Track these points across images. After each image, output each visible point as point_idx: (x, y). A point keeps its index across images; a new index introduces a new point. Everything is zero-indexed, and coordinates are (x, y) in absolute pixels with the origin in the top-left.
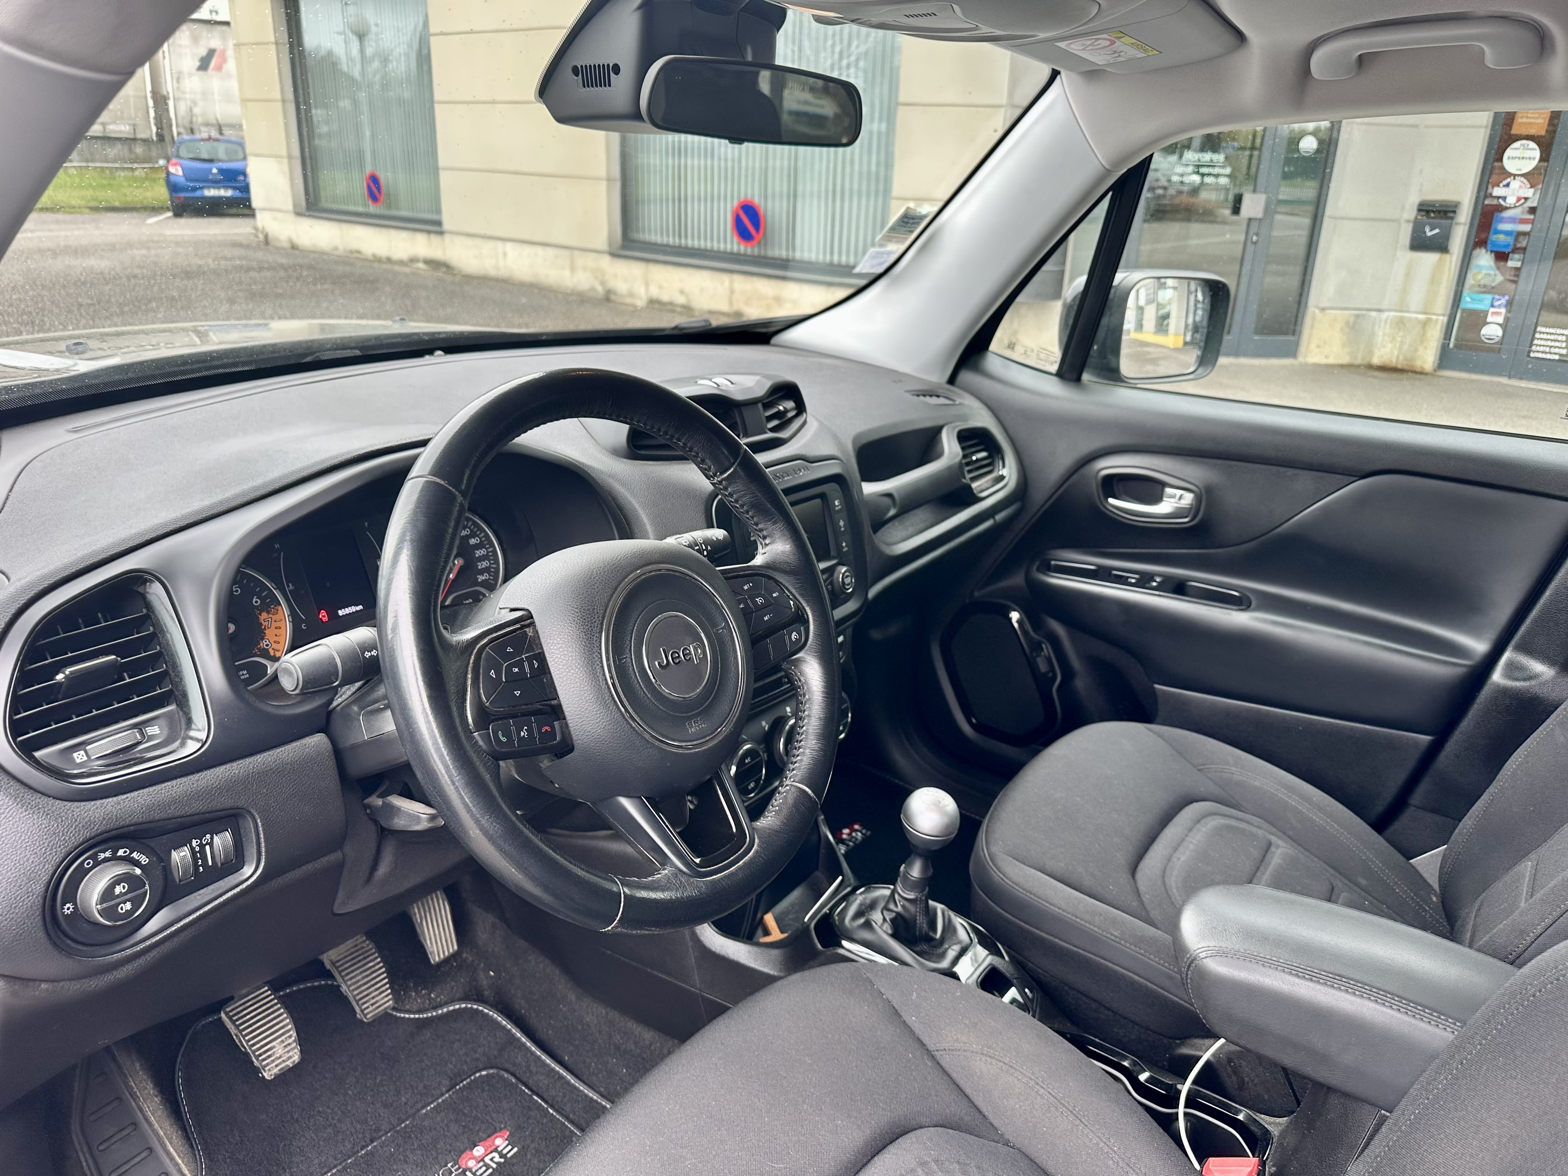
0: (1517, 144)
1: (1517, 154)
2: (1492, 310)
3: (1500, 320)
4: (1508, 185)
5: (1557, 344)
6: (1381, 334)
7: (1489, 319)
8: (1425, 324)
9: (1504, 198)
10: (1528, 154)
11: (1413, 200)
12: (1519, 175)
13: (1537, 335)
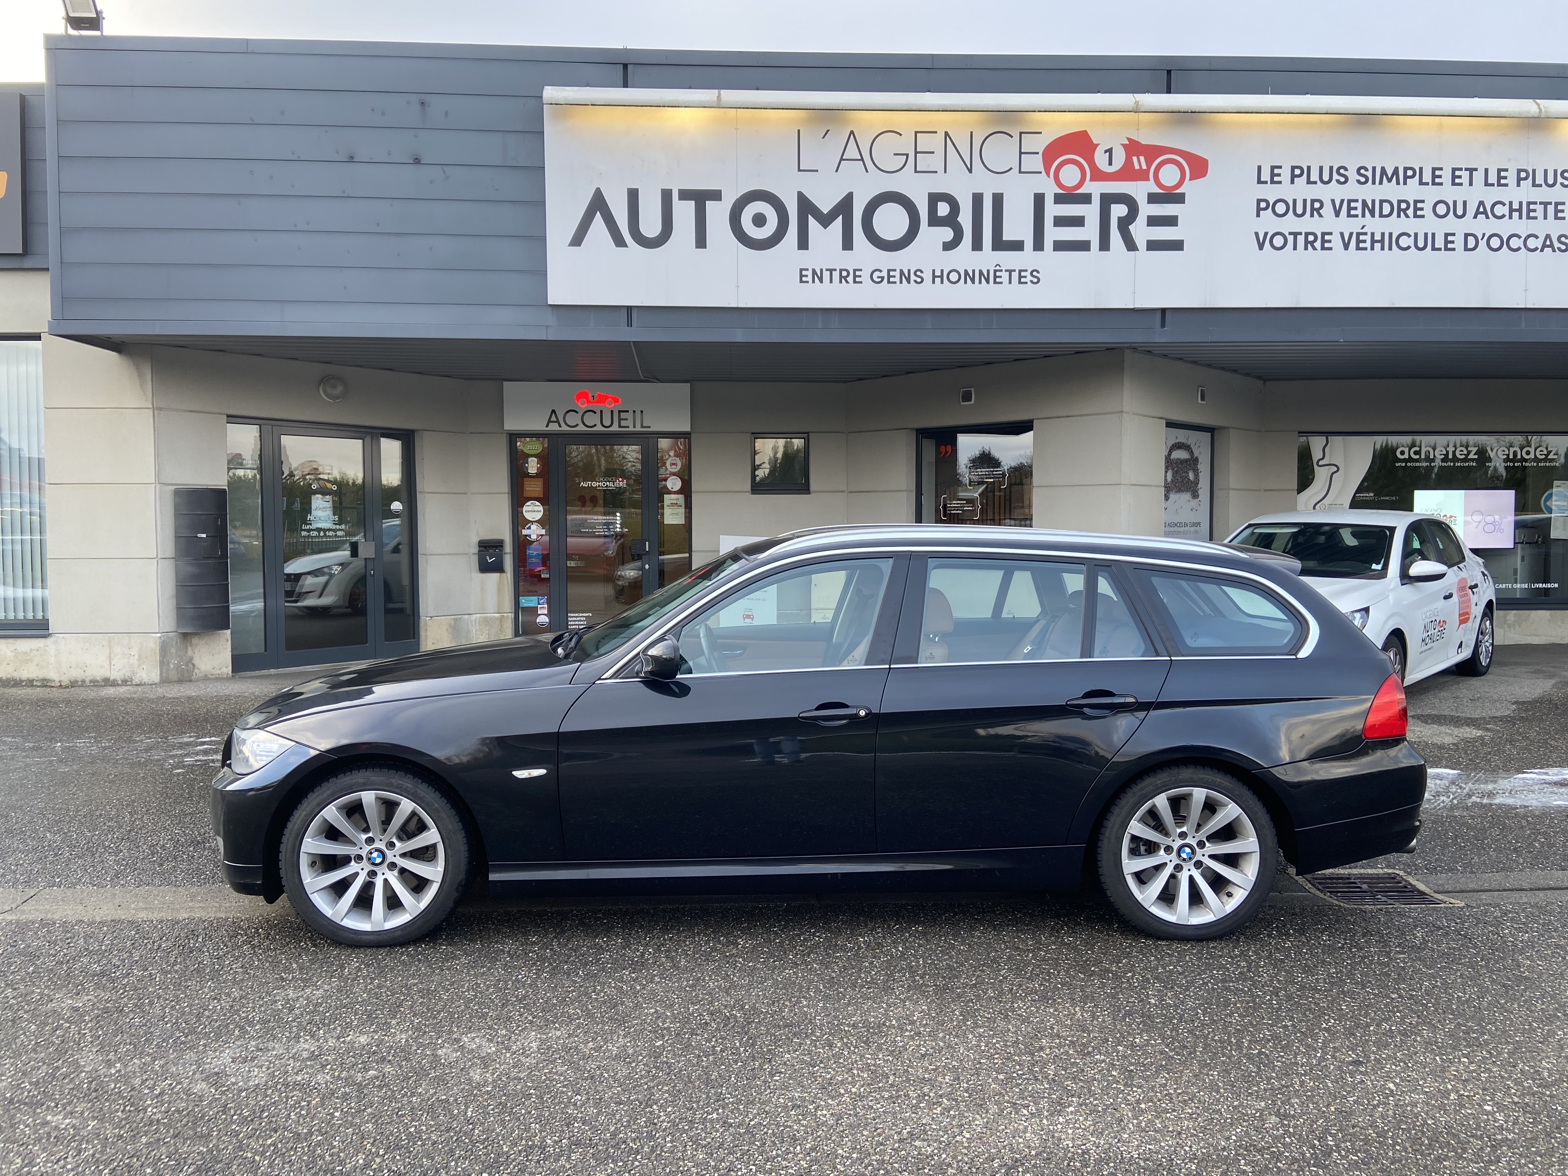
0: (529, 503)
1: (530, 508)
2: (539, 606)
3: (546, 612)
4: (529, 528)
5: (582, 623)
6: (474, 630)
7: (539, 612)
8: (501, 619)
9: (530, 536)
10: (536, 508)
11: (475, 540)
12: (535, 522)
13: (569, 619)
